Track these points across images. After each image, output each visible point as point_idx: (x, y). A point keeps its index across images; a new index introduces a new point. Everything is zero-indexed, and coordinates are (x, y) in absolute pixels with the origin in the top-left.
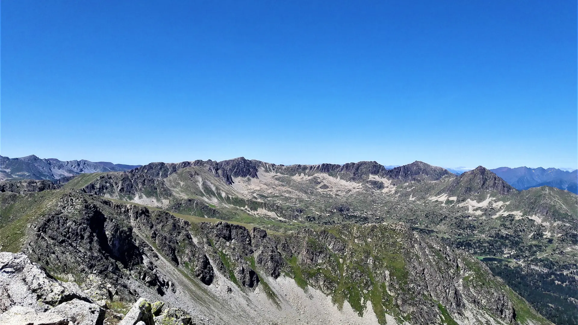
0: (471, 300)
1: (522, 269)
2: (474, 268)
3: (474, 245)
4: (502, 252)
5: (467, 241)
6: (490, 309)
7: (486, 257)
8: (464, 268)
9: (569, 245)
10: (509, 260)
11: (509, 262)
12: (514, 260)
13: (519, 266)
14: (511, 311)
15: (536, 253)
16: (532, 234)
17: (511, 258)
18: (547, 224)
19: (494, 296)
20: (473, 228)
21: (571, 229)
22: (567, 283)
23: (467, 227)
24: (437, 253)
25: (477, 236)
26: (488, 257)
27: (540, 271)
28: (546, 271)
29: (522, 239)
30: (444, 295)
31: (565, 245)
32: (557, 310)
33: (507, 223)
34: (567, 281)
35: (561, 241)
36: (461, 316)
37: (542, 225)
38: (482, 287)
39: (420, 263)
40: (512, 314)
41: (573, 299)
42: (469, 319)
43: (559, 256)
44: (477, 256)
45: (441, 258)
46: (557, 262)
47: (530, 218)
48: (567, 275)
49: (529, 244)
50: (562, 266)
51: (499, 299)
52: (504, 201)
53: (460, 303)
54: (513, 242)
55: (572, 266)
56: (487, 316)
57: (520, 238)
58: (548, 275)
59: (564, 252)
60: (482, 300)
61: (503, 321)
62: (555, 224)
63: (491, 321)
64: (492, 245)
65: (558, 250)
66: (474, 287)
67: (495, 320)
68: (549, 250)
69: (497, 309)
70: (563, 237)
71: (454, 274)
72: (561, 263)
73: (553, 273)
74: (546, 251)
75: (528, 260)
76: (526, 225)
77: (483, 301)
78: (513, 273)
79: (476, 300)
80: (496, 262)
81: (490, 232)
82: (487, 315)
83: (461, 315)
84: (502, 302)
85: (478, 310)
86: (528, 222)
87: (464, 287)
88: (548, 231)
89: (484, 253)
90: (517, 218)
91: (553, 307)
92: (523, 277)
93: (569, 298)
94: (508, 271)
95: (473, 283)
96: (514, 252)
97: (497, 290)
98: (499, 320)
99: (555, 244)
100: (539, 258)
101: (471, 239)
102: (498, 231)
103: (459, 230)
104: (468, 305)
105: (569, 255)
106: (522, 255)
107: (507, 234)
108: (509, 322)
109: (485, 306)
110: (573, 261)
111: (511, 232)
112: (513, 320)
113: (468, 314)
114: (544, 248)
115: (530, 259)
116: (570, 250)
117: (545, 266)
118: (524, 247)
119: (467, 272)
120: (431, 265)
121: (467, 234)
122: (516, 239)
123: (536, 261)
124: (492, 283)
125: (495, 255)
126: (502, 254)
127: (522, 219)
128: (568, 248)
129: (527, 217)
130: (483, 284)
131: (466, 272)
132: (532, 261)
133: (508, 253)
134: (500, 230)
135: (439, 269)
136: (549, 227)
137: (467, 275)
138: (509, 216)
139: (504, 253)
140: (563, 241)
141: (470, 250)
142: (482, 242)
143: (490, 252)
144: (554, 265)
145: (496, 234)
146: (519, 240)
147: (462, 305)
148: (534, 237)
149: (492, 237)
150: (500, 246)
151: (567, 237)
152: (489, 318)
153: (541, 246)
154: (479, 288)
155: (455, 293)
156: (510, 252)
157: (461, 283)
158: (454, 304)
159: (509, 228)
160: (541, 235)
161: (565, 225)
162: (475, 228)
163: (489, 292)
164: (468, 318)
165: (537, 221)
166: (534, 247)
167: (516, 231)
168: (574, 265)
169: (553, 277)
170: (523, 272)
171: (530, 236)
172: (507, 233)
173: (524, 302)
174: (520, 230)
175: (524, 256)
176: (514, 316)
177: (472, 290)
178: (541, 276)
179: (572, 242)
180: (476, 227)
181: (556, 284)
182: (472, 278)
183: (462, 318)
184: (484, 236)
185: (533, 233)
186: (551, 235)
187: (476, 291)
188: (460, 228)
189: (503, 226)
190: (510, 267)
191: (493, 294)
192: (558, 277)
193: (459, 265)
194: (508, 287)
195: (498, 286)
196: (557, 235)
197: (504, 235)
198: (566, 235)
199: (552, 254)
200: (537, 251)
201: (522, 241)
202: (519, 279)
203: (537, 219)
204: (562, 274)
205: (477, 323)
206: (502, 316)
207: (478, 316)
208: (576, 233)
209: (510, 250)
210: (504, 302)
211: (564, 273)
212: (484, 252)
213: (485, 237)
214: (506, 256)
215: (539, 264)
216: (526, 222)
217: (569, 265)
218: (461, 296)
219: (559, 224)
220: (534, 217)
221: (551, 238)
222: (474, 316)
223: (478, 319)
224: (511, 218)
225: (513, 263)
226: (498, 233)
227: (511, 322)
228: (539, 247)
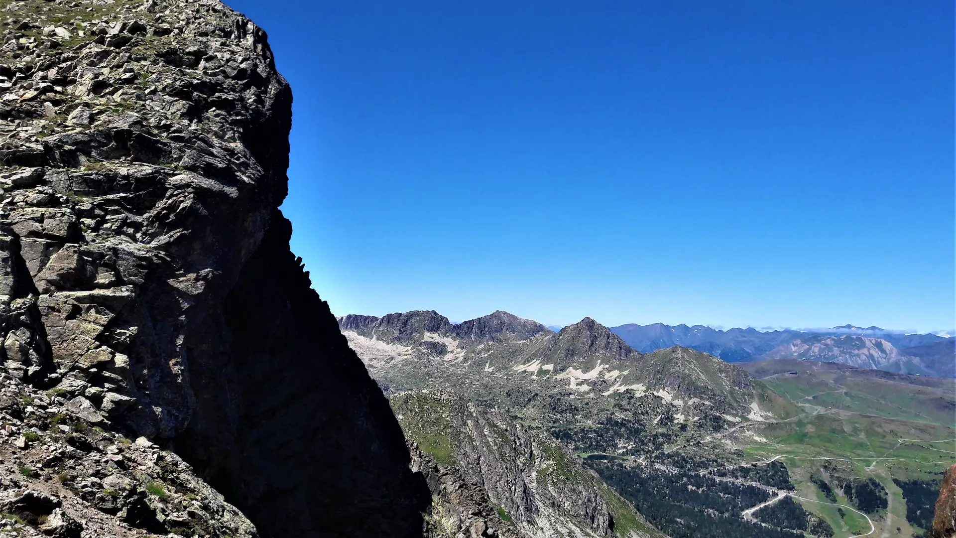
0: (548, 502)
1: (642, 470)
2: (555, 455)
3: (574, 436)
4: (615, 446)
5: (564, 430)
6: (575, 515)
7: (593, 454)
8: (540, 455)
9: (709, 432)
10: (625, 457)
11: (624, 460)
12: (633, 457)
13: (639, 465)
14: (606, 517)
15: (663, 445)
16: (658, 418)
17: (628, 454)
18: (679, 402)
19: (581, 496)
20: (574, 410)
21: (712, 410)
22: (704, 488)
23: (566, 410)
24: (502, 433)
25: (580, 423)
26: (596, 453)
27: (667, 472)
28: (675, 471)
29: (644, 426)
30: (508, 495)
31: (703, 432)
32: (688, 527)
33: (624, 403)
34: (705, 485)
35: (698, 427)
36: (532, 526)
37: (672, 404)
38: (565, 484)
39: (474, 448)
40: (607, 522)
41: (711, 510)
42: (544, 531)
43: (694, 449)
44: (578, 453)
45: (506, 441)
46: (691, 458)
47: (656, 394)
48: (704, 476)
49: (654, 433)
50: (698, 463)
51: (589, 501)
52: (620, 368)
53: (531, 507)
54: (631, 430)
55: (711, 463)
56: (570, 525)
57: (641, 425)
58: (679, 477)
59: (701, 443)
60: (564, 503)
61: (595, 532)
62: (690, 403)
63: (576, 532)
64: (602, 436)
65: (693, 440)
66: (554, 484)
67: (583, 530)
68: (681, 441)
69: (585, 516)
70: (701, 421)
71: (524, 464)
72: (697, 459)
73: (685, 475)
74: (677, 442)
75: (651, 457)
76: (650, 405)
77: (566, 505)
78: (629, 476)
79: (555, 502)
80: (605, 461)
81: (599, 416)
82: (572, 525)
83: (532, 524)
84: (594, 504)
85: (558, 517)
86: (652, 400)
87: (538, 483)
88: (680, 413)
89: (590, 448)
90: (638, 395)
91: (682, 522)
92: (643, 482)
93: (706, 510)
94: (623, 473)
95: (552, 477)
96: (632, 445)
97: (586, 487)
98: (589, 531)
99: (690, 432)
100: (666, 453)
101: (572, 427)
102: (611, 415)
103: (555, 415)
104: (543, 510)
105: (708, 447)
106: (643, 450)
107: (623, 419)
108: (603, 534)
109: (569, 511)
110: (713, 456)
111: (629, 416)
112: (609, 530)
113: (542, 522)
114: (675, 438)
115: (653, 455)
116: (710, 440)
117: (675, 464)
118: (646, 437)
119: (545, 462)
120: (490, 451)
121: (566, 420)
122: (636, 426)
123: (662, 458)
124: (579, 478)
125: (604, 451)
126: (615, 449)
127: (645, 396)
128: (708, 438)
129: (651, 392)
130: (567, 479)
131: (543, 461)
132: (656, 457)
133: (624, 447)
134: (613, 413)
135: (502, 456)
136: (682, 407)
137: (545, 466)
138: (627, 391)
139: (619, 447)
140: (701, 426)
141: (570, 445)
142: (586, 431)
143: (598, 447)
144: (686, 462)
145: (607, 419)
146: (640, 427)
147: (534, 509)
148: (662, 421)
149: (602, 424)
150: (612, 437)
151: (706, 421)
152: (574, 528)
153: (670, 435)
154: (560, 485)
155: (525, 492)
156: (627, 445)
157: (535, 478)
158: (521, 508)
159: (626, 410)
160: (671, 419)
161: (703, 404)
162: (577, 410)
163: (574, 490)
164: (542, 529)
165: (666, 399)
166: (661, 437)
167: (635, 414)
168: (713, 461)
169: (685, 479)
170: (643, 475)
171: (656, 422)
172: (623, 417)
173: (628, 505)
174: (642, 412)
175: (647, 450)
176: (611, 525)
177: (551, 488)
178: (670, 480)
179: (713, 428)
180: (580, 410)
181: (689, 490)
182: (551, 470)
183: (534, 528)
184: (590, 422)
185: (660, 416)
186: (684, 419)
187: (556, 490)
188: (556, 412)
189: (618, 406)
190: (625, 468)
191: (581, 492)
192: (692, 480)
193: (534, 452)
194: (605, 485)
195: (588, 482)
196: (693, 419)
197: (619, 421)
198: (705, 417)
199: (684, 446)
200: (665, 443)
201: (644, 428)
202: (638, 485)
203: (666, 396)
204: (698, 476)
205: (556, 535)
206: (594, 525)
207: (557, 525)
208: (718, 414)
209: (627, 443)
210: (596, 504)
211: (701, 473)
212: (590, 446)
213: (592, 424)
214: (620, 451)
215: (666, 461)
216: (650, 401)
217: (707, 461)
218: (533, 496)
219: (696, 402)
220: (661, 393)
221: (685, 423)
222: (551, 525)
223: (557, 529)
224: (630, 394)
225: (630, 462)
226: (611, 418)
227: (606, 534)
228: (667, 437)
